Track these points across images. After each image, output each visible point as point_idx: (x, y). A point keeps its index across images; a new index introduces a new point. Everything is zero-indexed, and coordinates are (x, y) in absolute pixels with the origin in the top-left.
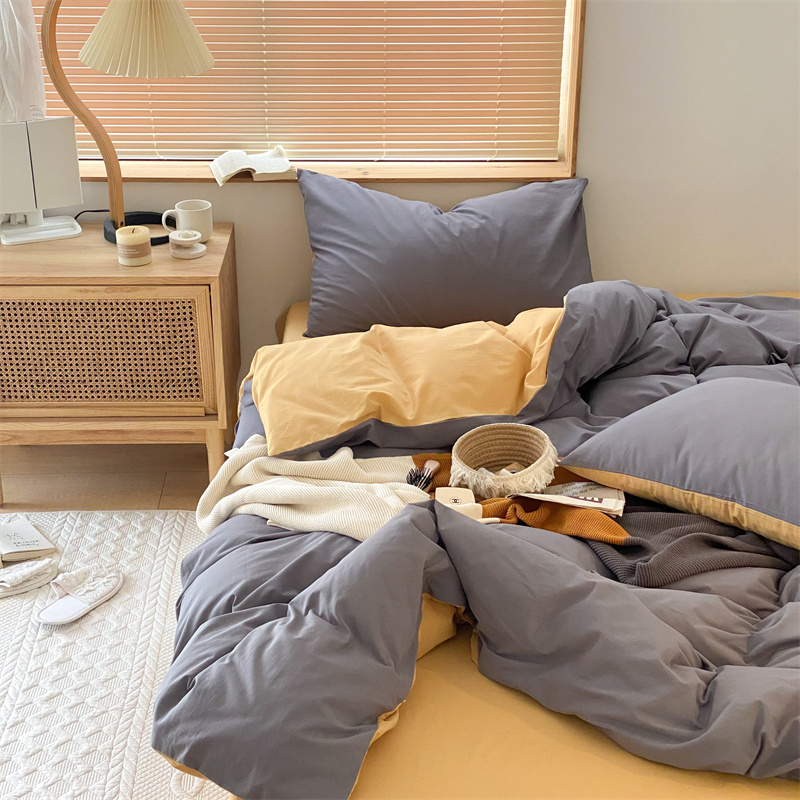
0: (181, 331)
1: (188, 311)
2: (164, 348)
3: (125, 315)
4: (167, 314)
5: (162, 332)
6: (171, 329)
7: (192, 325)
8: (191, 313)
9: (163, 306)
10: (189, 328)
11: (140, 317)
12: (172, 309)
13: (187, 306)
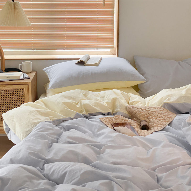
0: (20, 99)
1: (22, 92)
3: (3, 94)
4: (16, 93)
5: (14, 99)
6: (17, 98)
7: (23, 97)
8: (23, 93)
9: (15, 91)
10: (22, 98)
11: (8, 95)
12: (17, 92)
13: (22, 91)
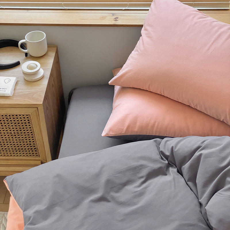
0: (23, 128)
2: (15, 135)
4: (14, 121)
5: (13, 128)
6: (18, 127)
7: (30, 125)
8: (28, 120)
10: (28, 127)
13: (26, 117)
